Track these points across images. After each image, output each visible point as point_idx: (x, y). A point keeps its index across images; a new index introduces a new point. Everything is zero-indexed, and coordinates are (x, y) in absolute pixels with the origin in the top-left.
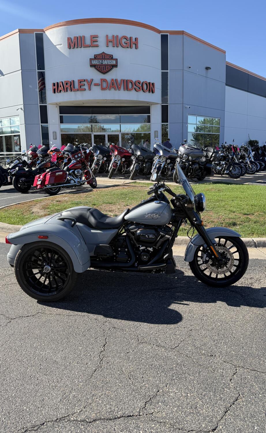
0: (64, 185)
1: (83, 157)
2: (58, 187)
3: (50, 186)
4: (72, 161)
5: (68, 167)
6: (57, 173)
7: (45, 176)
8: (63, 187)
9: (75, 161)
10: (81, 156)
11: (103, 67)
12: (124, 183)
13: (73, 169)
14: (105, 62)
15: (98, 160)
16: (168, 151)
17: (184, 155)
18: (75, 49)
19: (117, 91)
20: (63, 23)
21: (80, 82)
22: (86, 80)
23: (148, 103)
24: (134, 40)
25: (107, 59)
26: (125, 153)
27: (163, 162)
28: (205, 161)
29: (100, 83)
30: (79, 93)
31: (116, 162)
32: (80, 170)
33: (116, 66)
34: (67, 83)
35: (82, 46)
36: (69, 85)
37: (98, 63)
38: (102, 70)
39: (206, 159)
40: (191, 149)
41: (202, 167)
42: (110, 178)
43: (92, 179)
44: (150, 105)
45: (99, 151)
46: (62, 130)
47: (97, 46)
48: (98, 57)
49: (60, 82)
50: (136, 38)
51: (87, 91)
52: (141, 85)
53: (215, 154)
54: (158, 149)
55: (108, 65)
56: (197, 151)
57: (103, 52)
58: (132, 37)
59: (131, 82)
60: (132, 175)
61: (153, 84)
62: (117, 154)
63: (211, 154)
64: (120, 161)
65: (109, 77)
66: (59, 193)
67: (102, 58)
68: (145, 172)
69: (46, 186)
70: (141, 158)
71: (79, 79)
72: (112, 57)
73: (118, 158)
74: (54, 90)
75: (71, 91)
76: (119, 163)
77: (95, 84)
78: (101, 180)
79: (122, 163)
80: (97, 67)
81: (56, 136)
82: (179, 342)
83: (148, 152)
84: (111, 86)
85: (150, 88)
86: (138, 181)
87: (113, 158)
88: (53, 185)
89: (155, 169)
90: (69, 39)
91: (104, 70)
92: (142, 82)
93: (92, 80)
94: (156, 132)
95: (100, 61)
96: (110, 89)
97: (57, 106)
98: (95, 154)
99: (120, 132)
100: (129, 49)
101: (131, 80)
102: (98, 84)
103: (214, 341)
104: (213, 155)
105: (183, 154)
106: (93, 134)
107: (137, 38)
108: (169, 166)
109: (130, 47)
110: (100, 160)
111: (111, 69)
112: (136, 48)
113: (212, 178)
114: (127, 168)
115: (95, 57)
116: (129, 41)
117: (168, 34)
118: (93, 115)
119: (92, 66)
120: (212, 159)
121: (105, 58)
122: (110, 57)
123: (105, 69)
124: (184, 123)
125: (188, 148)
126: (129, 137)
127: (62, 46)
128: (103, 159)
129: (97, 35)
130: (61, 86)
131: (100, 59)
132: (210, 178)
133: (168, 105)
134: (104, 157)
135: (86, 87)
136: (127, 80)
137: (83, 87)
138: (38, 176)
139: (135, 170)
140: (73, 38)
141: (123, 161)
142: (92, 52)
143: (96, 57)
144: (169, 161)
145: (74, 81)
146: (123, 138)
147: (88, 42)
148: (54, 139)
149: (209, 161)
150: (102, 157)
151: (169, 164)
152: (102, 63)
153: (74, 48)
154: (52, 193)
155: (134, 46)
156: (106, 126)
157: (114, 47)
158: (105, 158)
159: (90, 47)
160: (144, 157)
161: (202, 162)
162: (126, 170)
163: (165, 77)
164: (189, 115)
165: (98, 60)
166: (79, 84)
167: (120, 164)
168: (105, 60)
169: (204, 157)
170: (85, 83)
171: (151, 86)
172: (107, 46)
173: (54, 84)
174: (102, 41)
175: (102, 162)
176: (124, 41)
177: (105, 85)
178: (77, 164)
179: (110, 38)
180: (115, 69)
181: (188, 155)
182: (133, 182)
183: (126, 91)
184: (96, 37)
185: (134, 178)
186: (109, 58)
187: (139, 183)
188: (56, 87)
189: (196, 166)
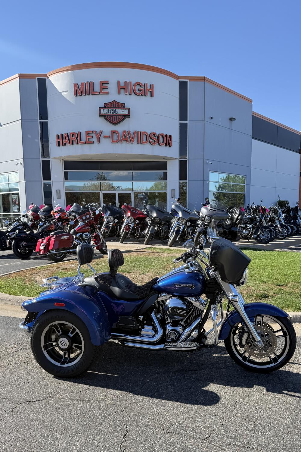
0: (71, 250)
1: (91, 219)
2: (63, 253)
3: (55, 251)
4: (79, 224)
5: (75, 230)
6: (63, 237)
7: (49, 241)
8: (69, 253)
9: (83, 224)
10: (90, 217)
11: (114, 117)
12: (138, 248)
13: (80, 233)
14: (117, 112)
15: (108, 222)
16: (188, 212)
17: (207, 217)
18: (83, 97)
19: (130, 145)
20: (69, 67)
21: (88, 133)
22: (95, 131)
23: (164, 158)
24: (149, 87)
25: (118, 108)
26: (139, 214)
27: (182, 225)
28: (230, 224)
29: (111, 135)
30: (86, 146)
31: (129, 224)
32: (88, 233)
33: (128, 116)
34: (72, 135)
35: (91, 94)
36: (75, 137)
37: (109, 113)
38: (112, 121)
39: (231, 221)
40: (214, 210)
41: (227, 230)
42: (122, 242)
43: (102, 243)
44: (166, 160)
45: (109, 212)
46: (66, 188)
47: (107, 93)
48: (108, 105)
49: (65, 134)
50: (151, 85)
51: (96, 145)
52: (156, 138)
53: (241, 216)
54: (177, 210)
55: (119, 115)
56: (221, 212)
57: (114, 100)
58: (147, 84)
59: (145, 134)
60: (146, 239)
61: (170, 136)
62: (129, 215)
63: (237, 216)
64: (133, 224)
65: (120, 128)
66: (65, 259)
67: (113, 107)
68: (162, 236)
69: (50, 252)
70: (157, 220)
71: (86, 131)
72: (124, 105)
73: (131, 220)
74: (59, 142)
75: (78, 144)
76: (132, 225)
77: (104, 136)
78: (111, 245)
79: (135, 226)
80: (107, 117)
81: (60, 195)
82: (211, 432)
83: (165, 213)
84: (122, 139)
85: (167, 141)
86: (153, 246)
87: (126, 220)
88: (58, 250)
89: (173, 232)
90: (76, 85)
91: (115, 120)
92: (157, 135)
93: (101, 132)
94: (173, 191)
95: (110, 111)
96: (122, 142)
97: (61, 160)
98: (105, 216)
99: (133, 190)
100: (144, 97)
101: (146, 133)
102: (108, 136)
103: (250, 431)
104: (239, 218)
105: (205, 216)
106: (102, 192)
107: (153, 85)
108: (189, 230)
109: (145, 94)
110: (111, 223)
111: (123, 119)
112: (151, 96)
113: (238, 243)
114: (141, 232)
115: (104, 106)
116: (143, 88)
117: (188, 80)
118: (102, 171)
119: (101, 115)
120: (237, 222)
121: (116, 107)
122: (122, 105)
123: (117, 120)
124: (205, 181)
125: (210, 209)
126: (142, 196)
127: (68, 93)
128: (114, 221)
129: (107, 82)
130: (66, 139)
131: (110, 108)
132: (235, 243)
133: (187, 161)
134: (114, 219)
135: (95, 139)
136: (141, 132)
137: (91, 140)
138: (41, 240)
139: (151, 233)
140: (80, 84)
141: (137, 224)
142: (102, 100)
143: (106, 106)
144: (189, 224)
145: (81, 132)
146: (136, 197)
147: (97, 88)
148: (57, 198)
149: (234, 224)
150: (112, 219)
151: (188, 227)
152: (113, 113)
153: (81, 95)
154: (57, 259)
155: (149, 93)
156: (116, 184)
157: (127, 94)
158: (116, 220)
159: (99, 94)
160: (161, 218)
161: (227, 226)
162: (140, 234)
163: (183, 129)
164: (210, 171)
165: (108, 109)
166: (86, 137)
167: (133, 227)
168: (116, 110)
169: (229, 219)
170: (94, 135)
171: (168, 139)
172: (118, 94)
173: (58, 136)
174: (112, 88)
175: (113, 225)
176: (138, 87)
177: (115, 137)
178: (84, 226)
179: (122, 84)
180: (127, 119)
181: (210, 217)
182: (148, 248)
183: (140, 145)
184: (107, 83)
185: (149, 243)
186: (121, 107)
187: (156, 248)
188: (60, 139)
189: (220, 230)
